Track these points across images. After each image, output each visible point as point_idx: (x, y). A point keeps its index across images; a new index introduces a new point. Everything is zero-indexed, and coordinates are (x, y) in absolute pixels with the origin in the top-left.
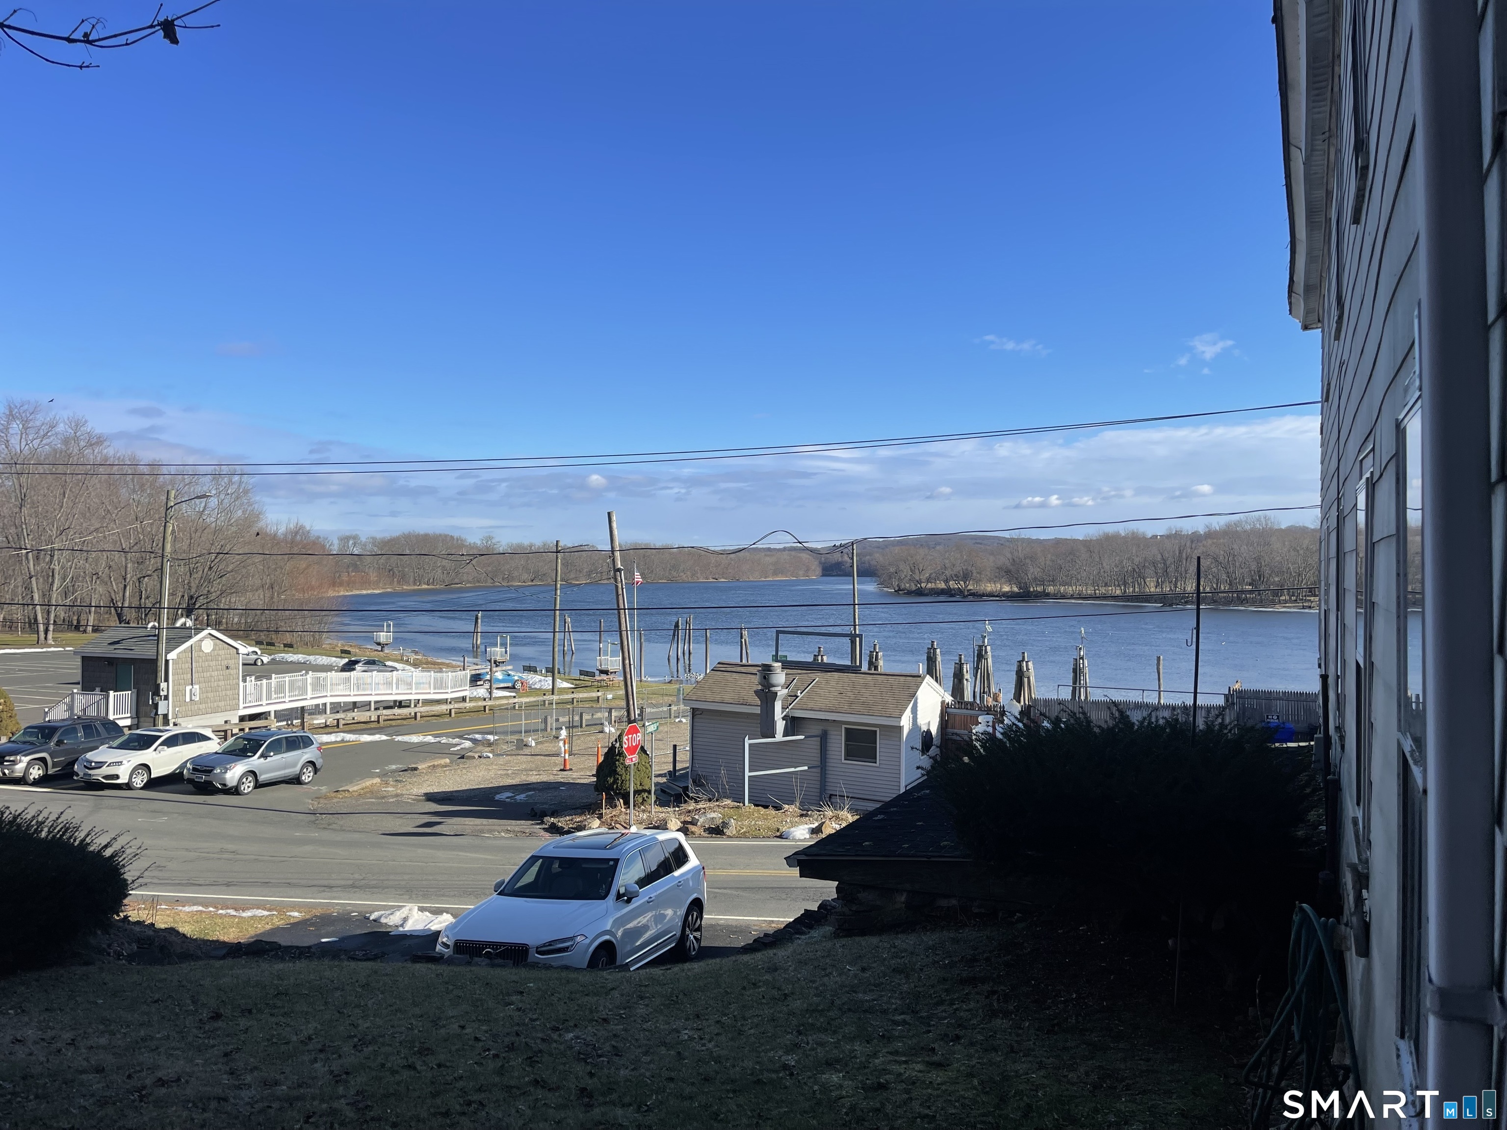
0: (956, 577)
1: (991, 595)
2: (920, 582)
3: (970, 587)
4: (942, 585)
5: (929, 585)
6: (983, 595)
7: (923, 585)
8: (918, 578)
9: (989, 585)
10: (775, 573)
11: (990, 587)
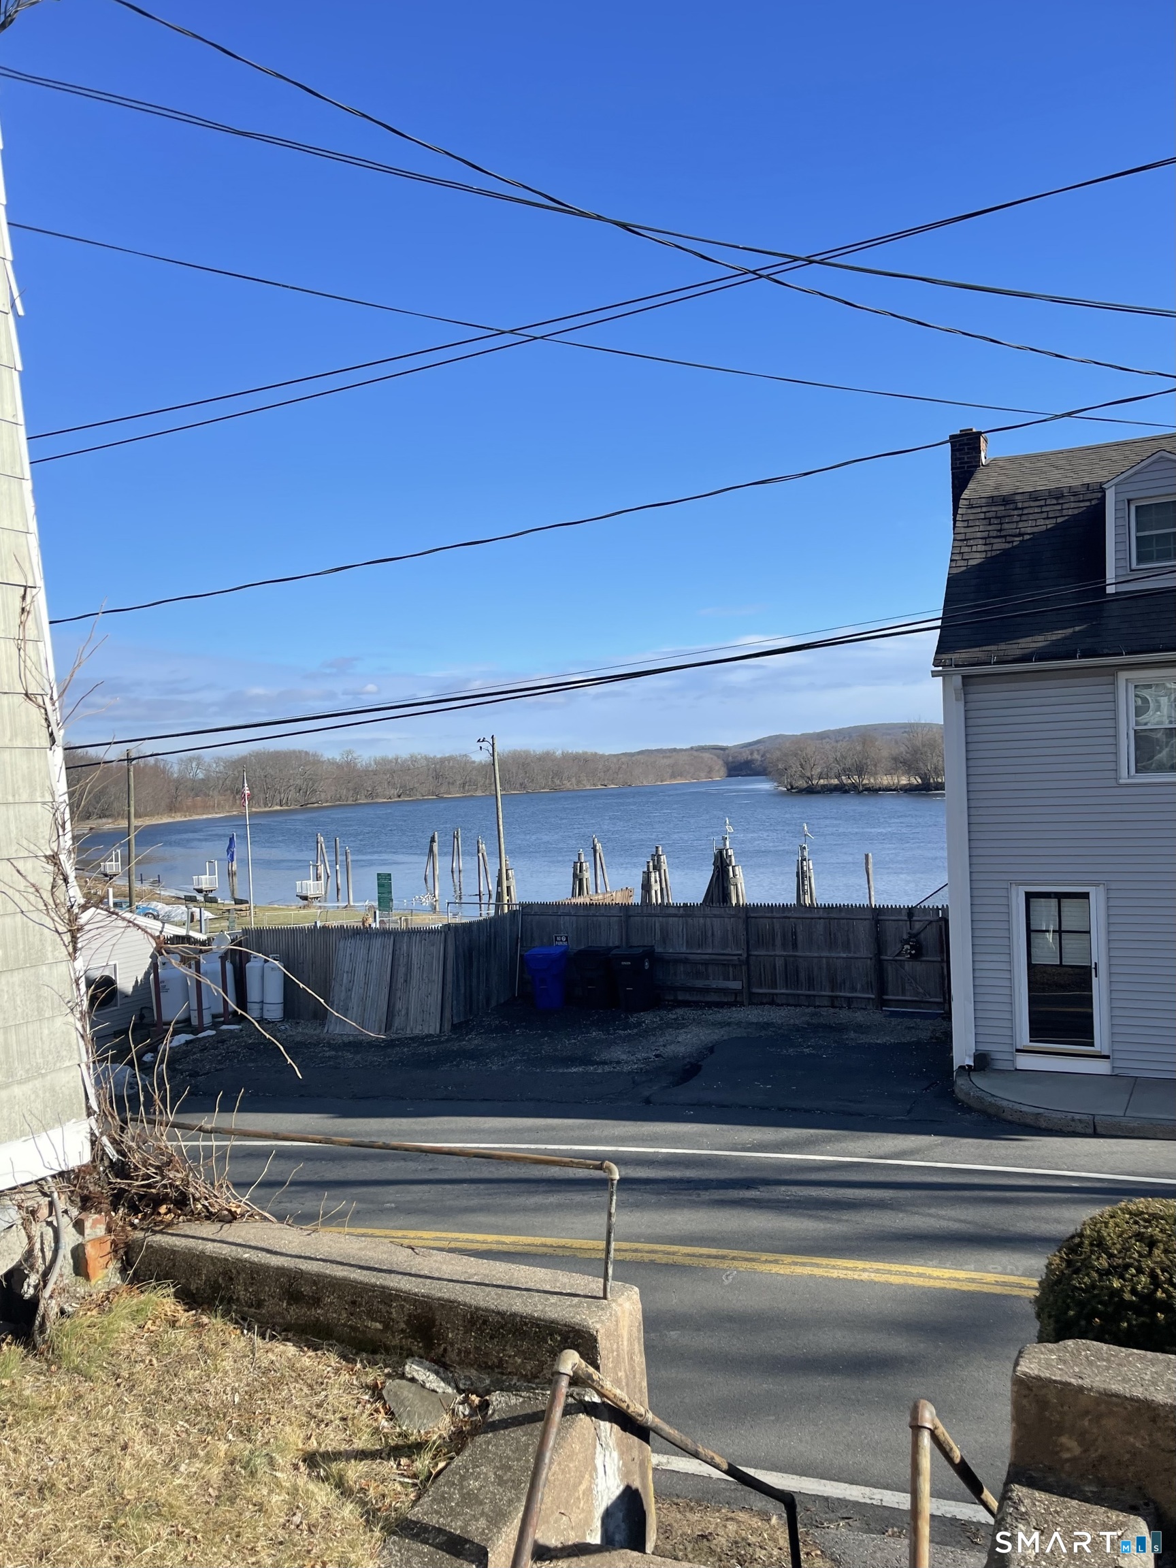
0: (847, 772)
1: (888, 789)
2: (810, 779)
3: (865, 782)
4: (836, 782)
5: (822, 782)
6: (880, 789)
7: (815, 782)
8: (809, 775)
9: (885, 778)
10: (673, 776)
11: (886, 780)
